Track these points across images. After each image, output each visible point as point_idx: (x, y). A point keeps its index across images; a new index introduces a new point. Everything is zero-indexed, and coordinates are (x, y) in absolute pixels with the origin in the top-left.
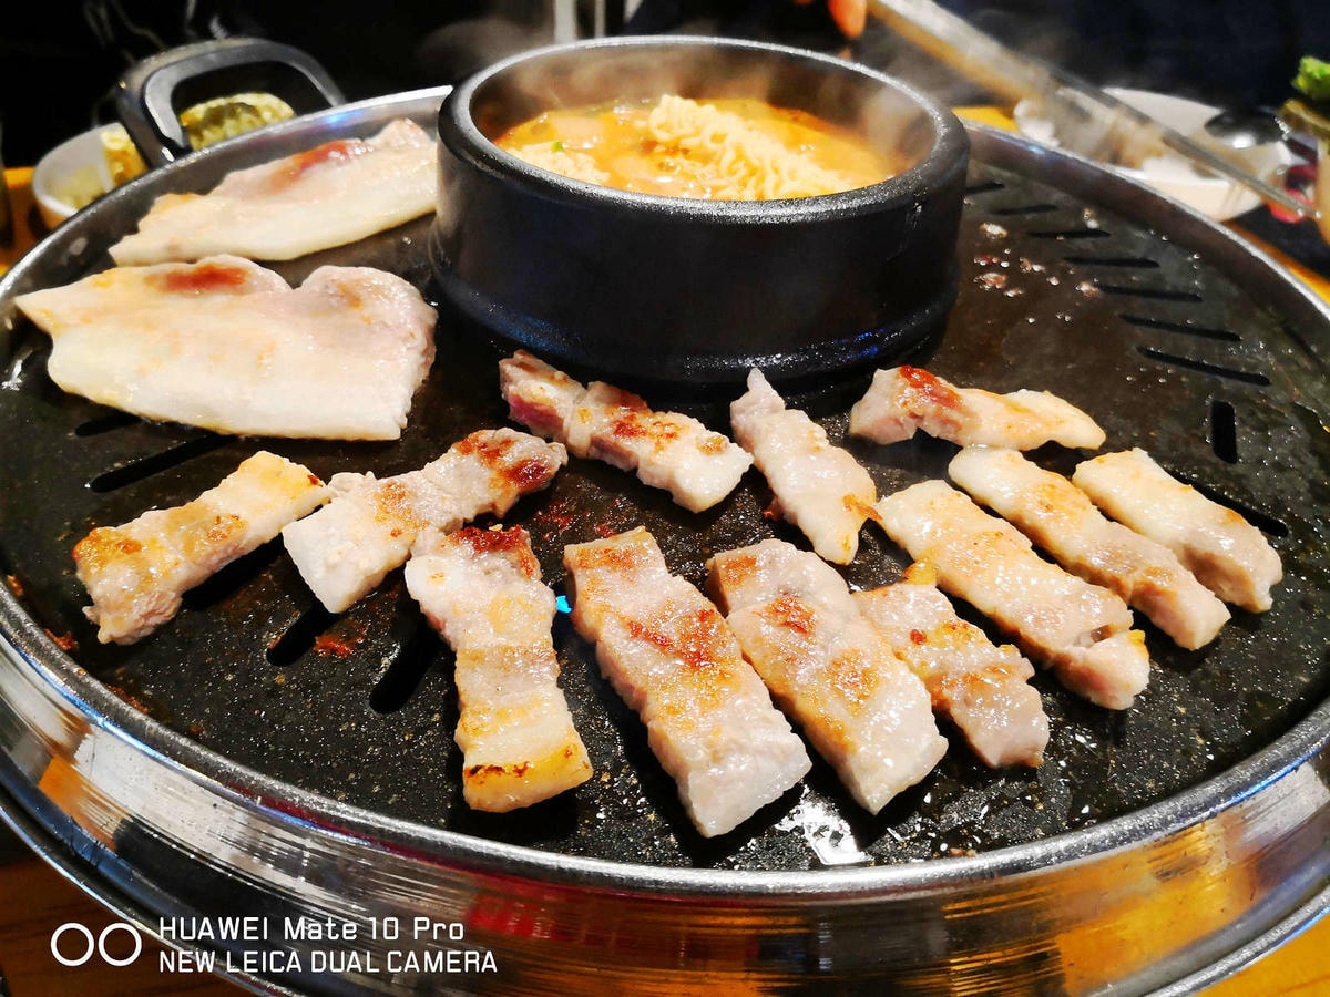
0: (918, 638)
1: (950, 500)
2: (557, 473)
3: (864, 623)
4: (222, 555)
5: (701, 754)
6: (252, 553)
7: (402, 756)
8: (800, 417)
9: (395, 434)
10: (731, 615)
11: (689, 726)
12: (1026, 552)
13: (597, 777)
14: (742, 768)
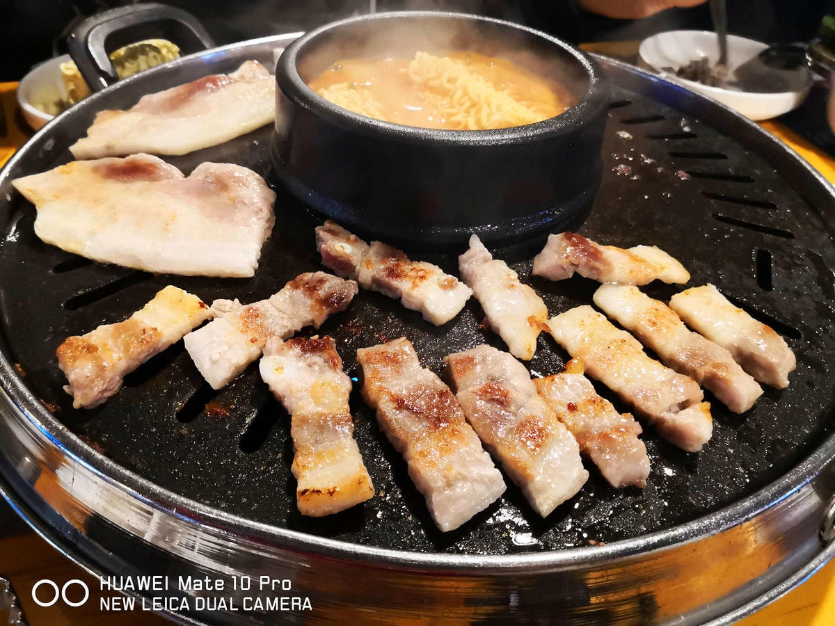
0: (572, 408)
1: (594, 319)
2: (352, 301)
3: (539, 398)
4: (146, 354)
5: (440, 483)
6: (165, 351)
7: (259, 480)
8: (501, 265)
9: (251, 274)
10: (459, 394)
11: (433, 464)
12: (640, 353)
13: (377, 494)
14: (465, 490)
